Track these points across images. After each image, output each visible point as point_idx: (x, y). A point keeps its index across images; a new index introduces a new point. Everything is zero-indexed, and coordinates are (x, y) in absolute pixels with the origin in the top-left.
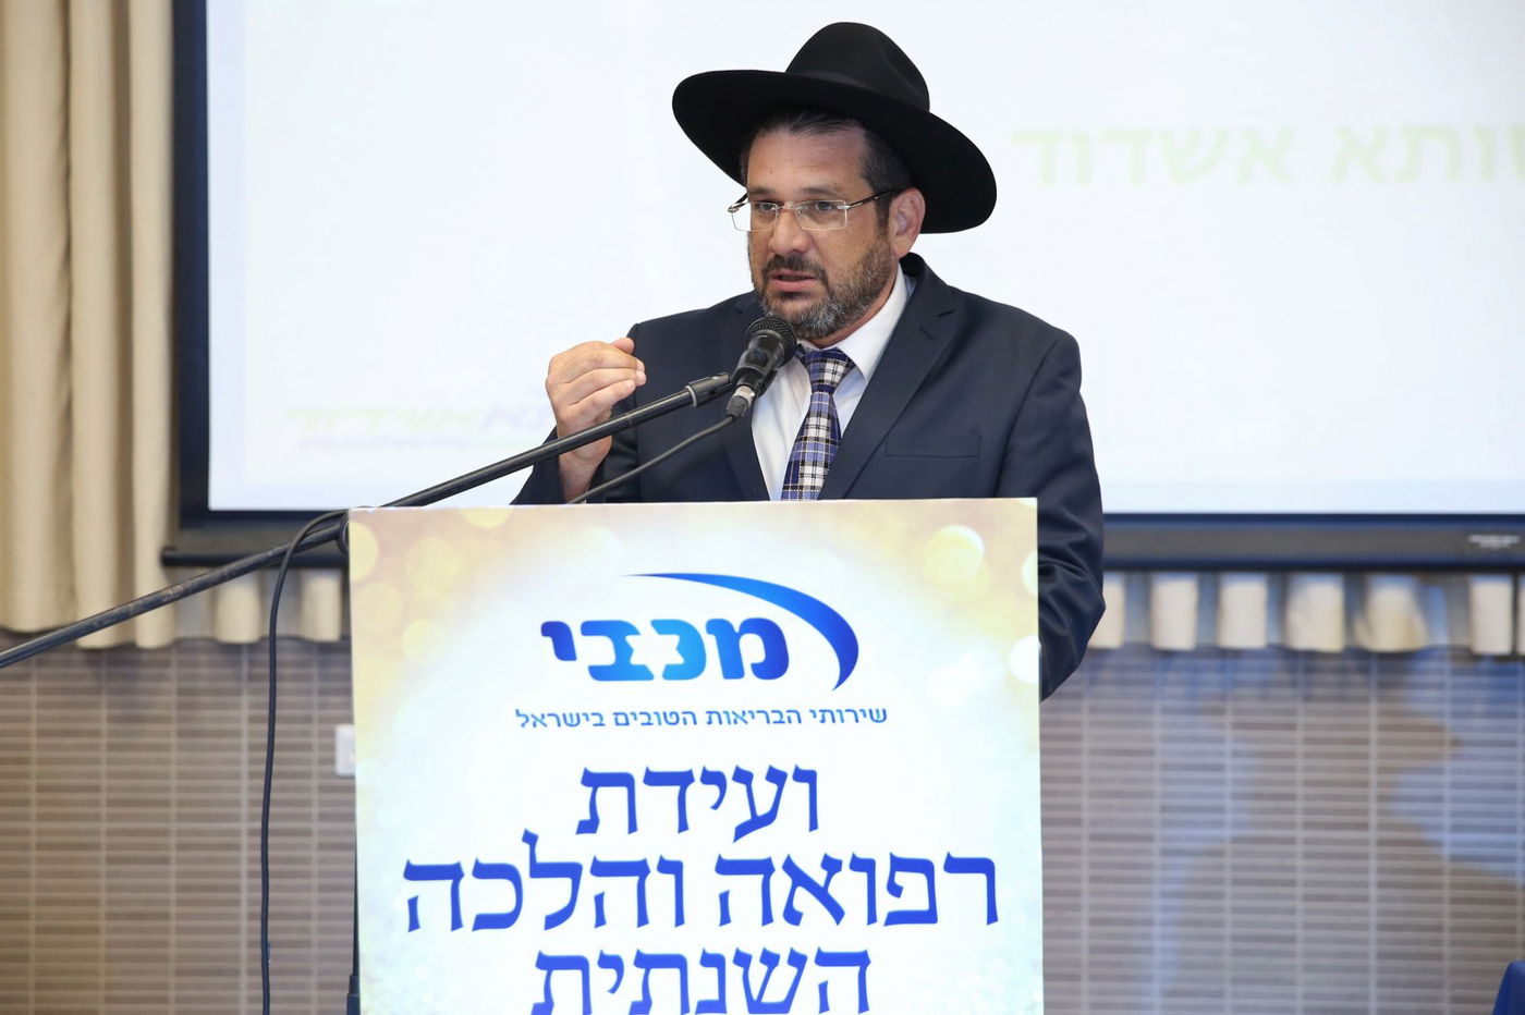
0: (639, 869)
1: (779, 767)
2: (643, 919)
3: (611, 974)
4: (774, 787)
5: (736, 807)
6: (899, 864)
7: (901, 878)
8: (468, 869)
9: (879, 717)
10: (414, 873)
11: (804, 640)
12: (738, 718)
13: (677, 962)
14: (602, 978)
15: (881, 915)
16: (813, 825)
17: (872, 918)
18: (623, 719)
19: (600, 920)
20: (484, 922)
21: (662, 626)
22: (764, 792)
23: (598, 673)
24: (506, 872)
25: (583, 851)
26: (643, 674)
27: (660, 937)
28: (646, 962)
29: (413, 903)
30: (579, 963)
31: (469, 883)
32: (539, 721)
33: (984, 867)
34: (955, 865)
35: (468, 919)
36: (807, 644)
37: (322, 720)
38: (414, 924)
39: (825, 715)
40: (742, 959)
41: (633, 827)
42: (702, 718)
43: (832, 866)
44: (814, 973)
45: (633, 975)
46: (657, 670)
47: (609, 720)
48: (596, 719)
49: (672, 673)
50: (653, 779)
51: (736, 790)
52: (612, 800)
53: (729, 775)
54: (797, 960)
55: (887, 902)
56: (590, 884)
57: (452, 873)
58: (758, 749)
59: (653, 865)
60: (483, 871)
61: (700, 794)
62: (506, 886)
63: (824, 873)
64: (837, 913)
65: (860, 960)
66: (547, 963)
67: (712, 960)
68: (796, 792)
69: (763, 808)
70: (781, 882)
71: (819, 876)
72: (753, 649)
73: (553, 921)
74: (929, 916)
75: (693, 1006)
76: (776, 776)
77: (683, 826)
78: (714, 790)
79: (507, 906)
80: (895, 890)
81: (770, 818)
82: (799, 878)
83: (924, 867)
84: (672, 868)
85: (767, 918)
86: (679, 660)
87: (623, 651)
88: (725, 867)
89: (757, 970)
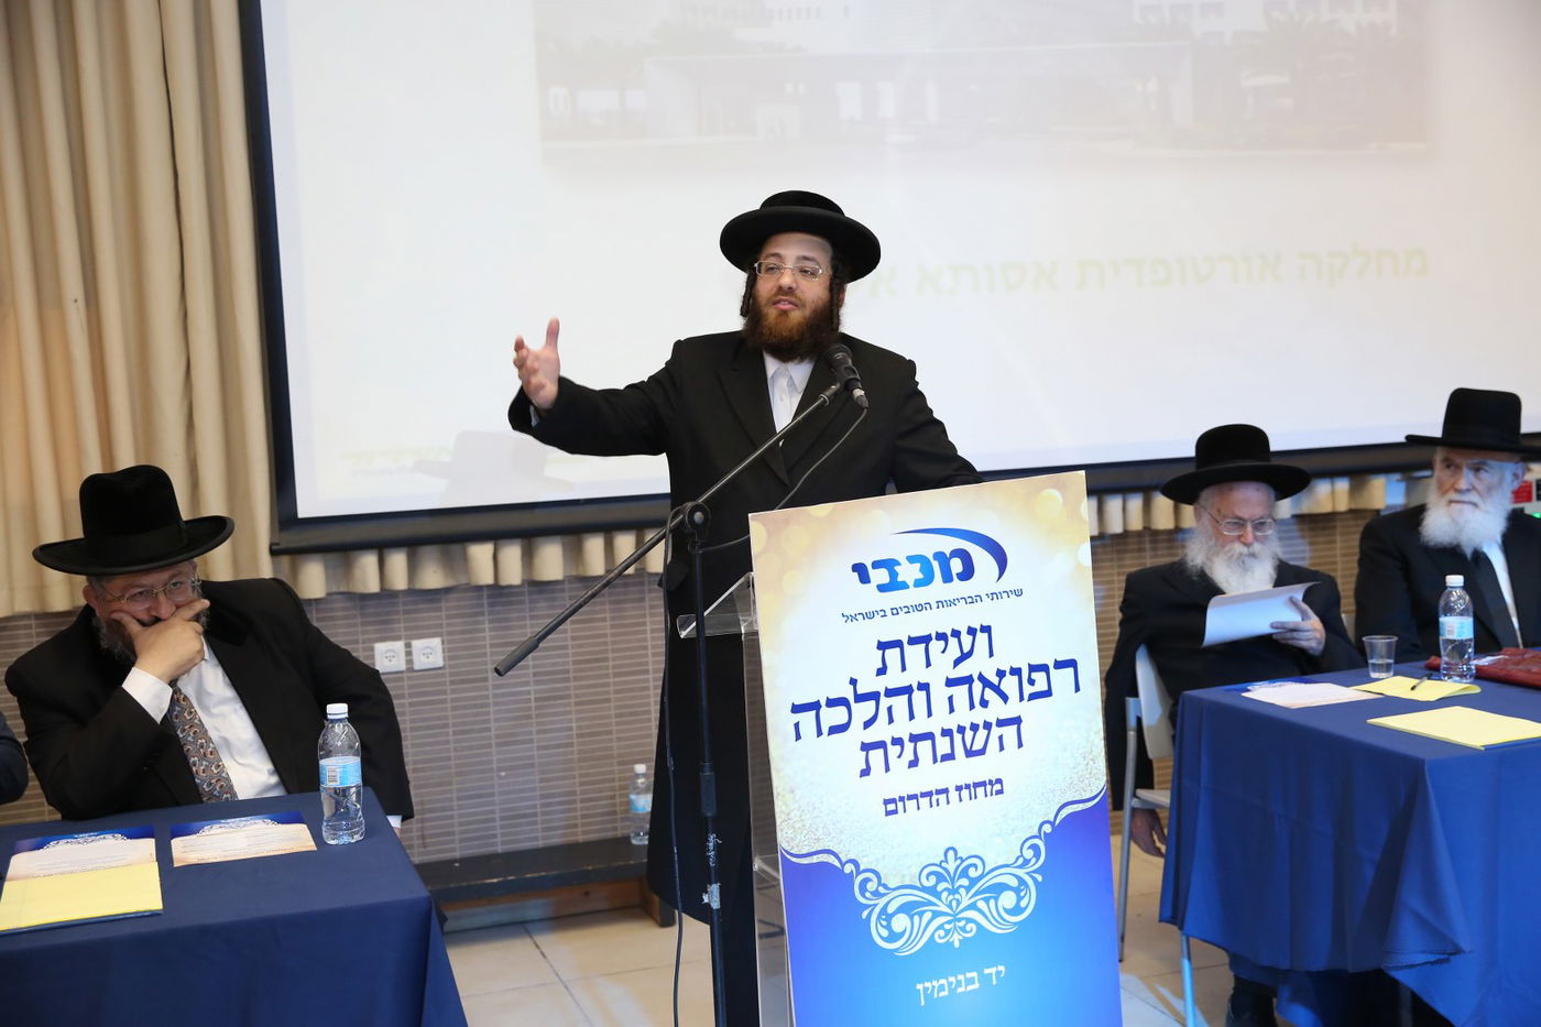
0: (907, 690)
1: (973, 626)
2: (912, 717)
3: (898, 748)
4: (971, 637)
5: (954, 651)
6: (1033, 668)
7: (1034, 675)
8: (823, 703)
9: (1019, 593)
10: (796, 709)
11: (981, 557)
12: (952, 603)
13: (929, 736)
14: (893, 750)
15: (1026, 696)
16: (991, 655)
17: (1022, 699)
18: (895, 611)
19: (891, 720)
20: (834, 730)
21: (912, 559)
22: (966, 640)
23: (882, 588)
24: (842, 702)
25: (879, 684)
26: (904, 586)
27: (920, 725)
28: (915, 738)
29: (797, 726)
30: (881, 745)
31: (824, 710)
32: (853, 618)
33: (1072, 663)
34: (1059, 665)
35: (825, 730)
36: (982, 560)
37: (364, 642)
38: (798, 737)
39: (994, 596)
40: (961, 730)
41: (904, 669)
42: (934, 605)
43: (1001, 674)
44: (996, 731)
45: (909, 746)
46: (911, 583)
47: (889, 613)
48: (882, 613)
49: (918, 583)
50: (913, 641)
51: (953, 641)
52: (893, 655)
53: (949, 634)
54: (987, 726)
55: (1028, 690)
56: (885, 702)
57: (815, 706)
58: (961, 618)
59: (915, 687)
60: (831, 703)
61: (936, 646)
62: (843, 710)
63: (998, 679)
64: (1005, 698)
65: (1017, 721)
66: (866, 747)
67: (946, 733)
68: (982, 638)
69: (966, 650)
70: (977, 686)
71: (995, 680)
72: (956, 566)
73: (867, 724)
74: (1048, 693)
75: (939, 759)
76: (972, 631)
77: (928, 664)
78: (942, 643)
79: (845, 720)
80: (1031, 682)
81: (970, 653)
82: (986, 683)
83: (1044, 668)
84: (924, 687)
85: (972, 706)
86: (921, 576)
87: (893, 575)
88: (950, 683)
89: (969, 734)
